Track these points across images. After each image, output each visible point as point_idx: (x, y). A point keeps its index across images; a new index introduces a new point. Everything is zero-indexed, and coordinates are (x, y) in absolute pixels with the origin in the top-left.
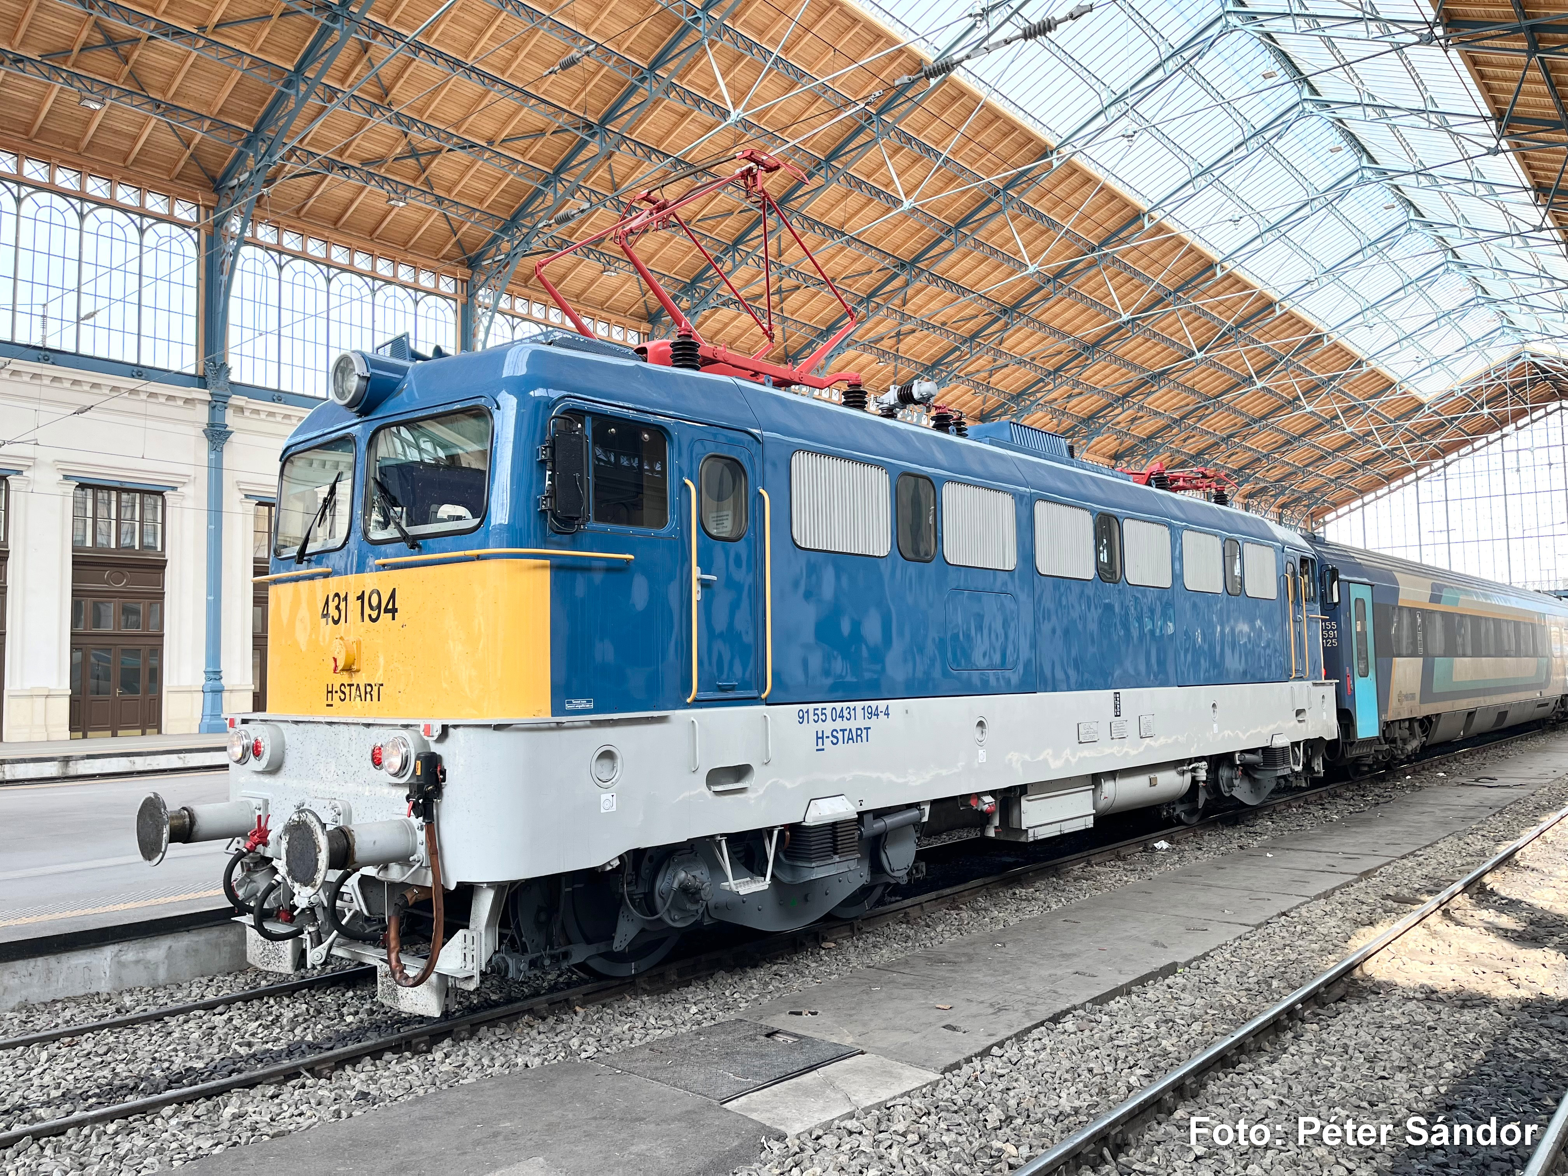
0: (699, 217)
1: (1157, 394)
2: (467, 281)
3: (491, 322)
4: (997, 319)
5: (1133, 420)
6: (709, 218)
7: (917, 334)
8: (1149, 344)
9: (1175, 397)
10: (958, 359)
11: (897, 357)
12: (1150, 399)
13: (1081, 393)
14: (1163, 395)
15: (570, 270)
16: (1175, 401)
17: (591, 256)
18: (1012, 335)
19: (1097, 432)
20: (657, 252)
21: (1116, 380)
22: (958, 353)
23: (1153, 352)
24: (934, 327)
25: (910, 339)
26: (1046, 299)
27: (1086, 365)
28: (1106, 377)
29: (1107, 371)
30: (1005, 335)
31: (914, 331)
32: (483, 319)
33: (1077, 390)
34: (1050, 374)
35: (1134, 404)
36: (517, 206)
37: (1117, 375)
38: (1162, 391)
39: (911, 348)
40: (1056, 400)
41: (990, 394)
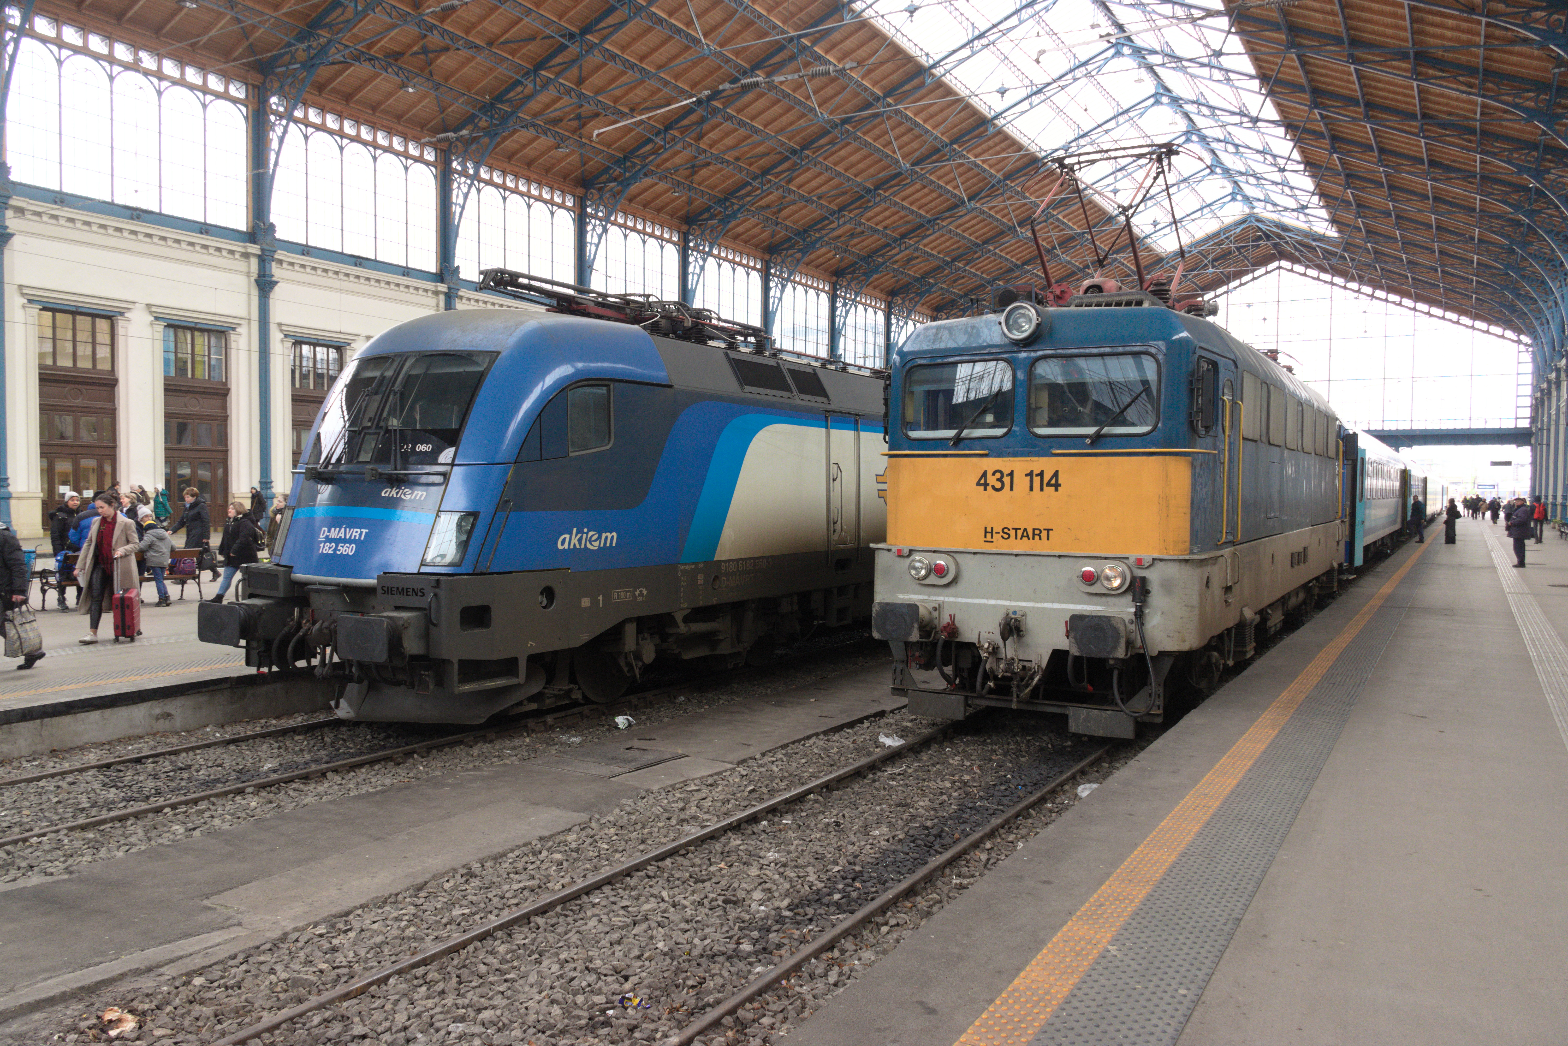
0: (501, 40)
1: (932, 237)
2: (258, 87)
3: (285, 132)
4: (787, 158)
5: (910, 260)
6: (511, 42)
7: (711, 168)
8: (926, 190)
9: (947, 240)
10: (749, 194)
11: (690, 189)
12: (925, 241)
13: (863, 232)
14: (937, 239)
15: (367, 82)
16: (947, 244)
17: (390, 70)
18: (801, 174)
19: (875, 271)
20: (457, 70)
21: (895, 222)
22: (749, 188)
23: (929, 198)
24: (728, 161)
25: (704, 172)
26: (832, 143)
27: (868, 207)
28: (886, 218)
29: (887, 213)
30: (794, 174)
31: (708, 164)
32: (277, 128)
33: (859, 229)
34: (834, 213)
35: (910, 245)
36: (314, 15)
37: (895, 217)
38: (936, 235)
39: (705, 180)
40: (840, 237)
41: (778, 228)
